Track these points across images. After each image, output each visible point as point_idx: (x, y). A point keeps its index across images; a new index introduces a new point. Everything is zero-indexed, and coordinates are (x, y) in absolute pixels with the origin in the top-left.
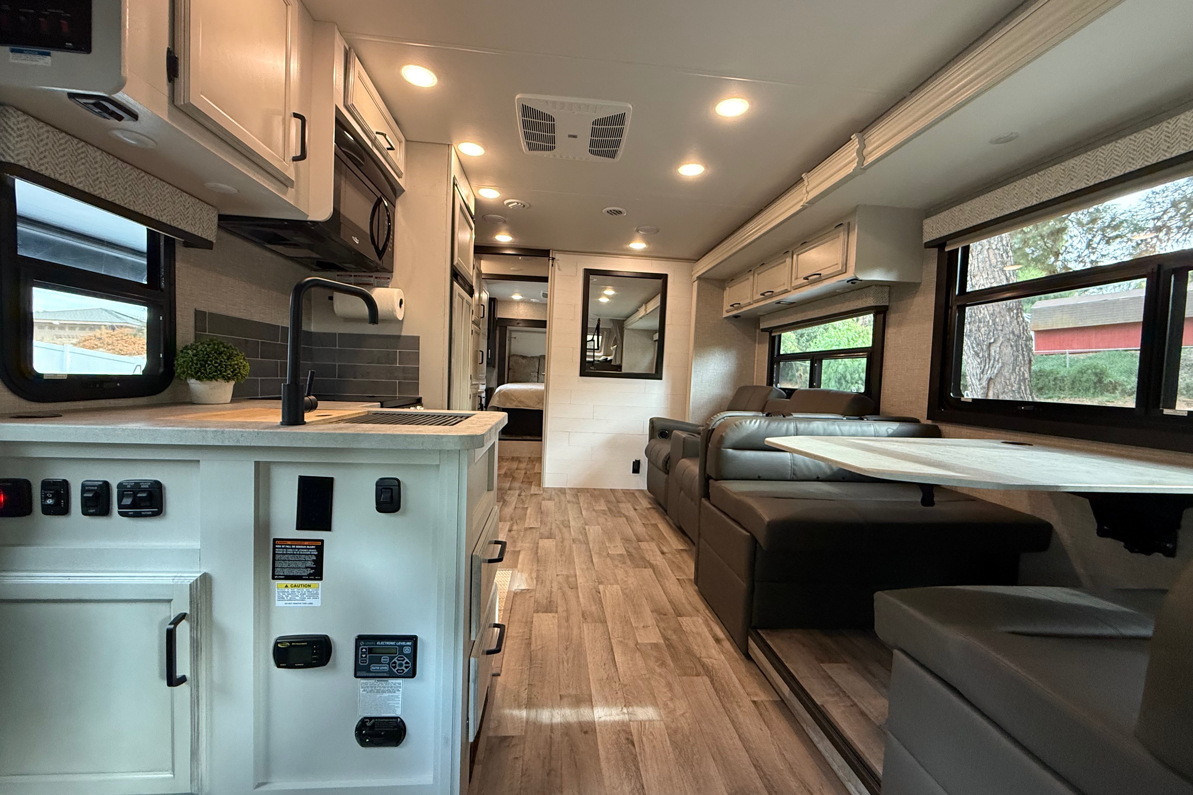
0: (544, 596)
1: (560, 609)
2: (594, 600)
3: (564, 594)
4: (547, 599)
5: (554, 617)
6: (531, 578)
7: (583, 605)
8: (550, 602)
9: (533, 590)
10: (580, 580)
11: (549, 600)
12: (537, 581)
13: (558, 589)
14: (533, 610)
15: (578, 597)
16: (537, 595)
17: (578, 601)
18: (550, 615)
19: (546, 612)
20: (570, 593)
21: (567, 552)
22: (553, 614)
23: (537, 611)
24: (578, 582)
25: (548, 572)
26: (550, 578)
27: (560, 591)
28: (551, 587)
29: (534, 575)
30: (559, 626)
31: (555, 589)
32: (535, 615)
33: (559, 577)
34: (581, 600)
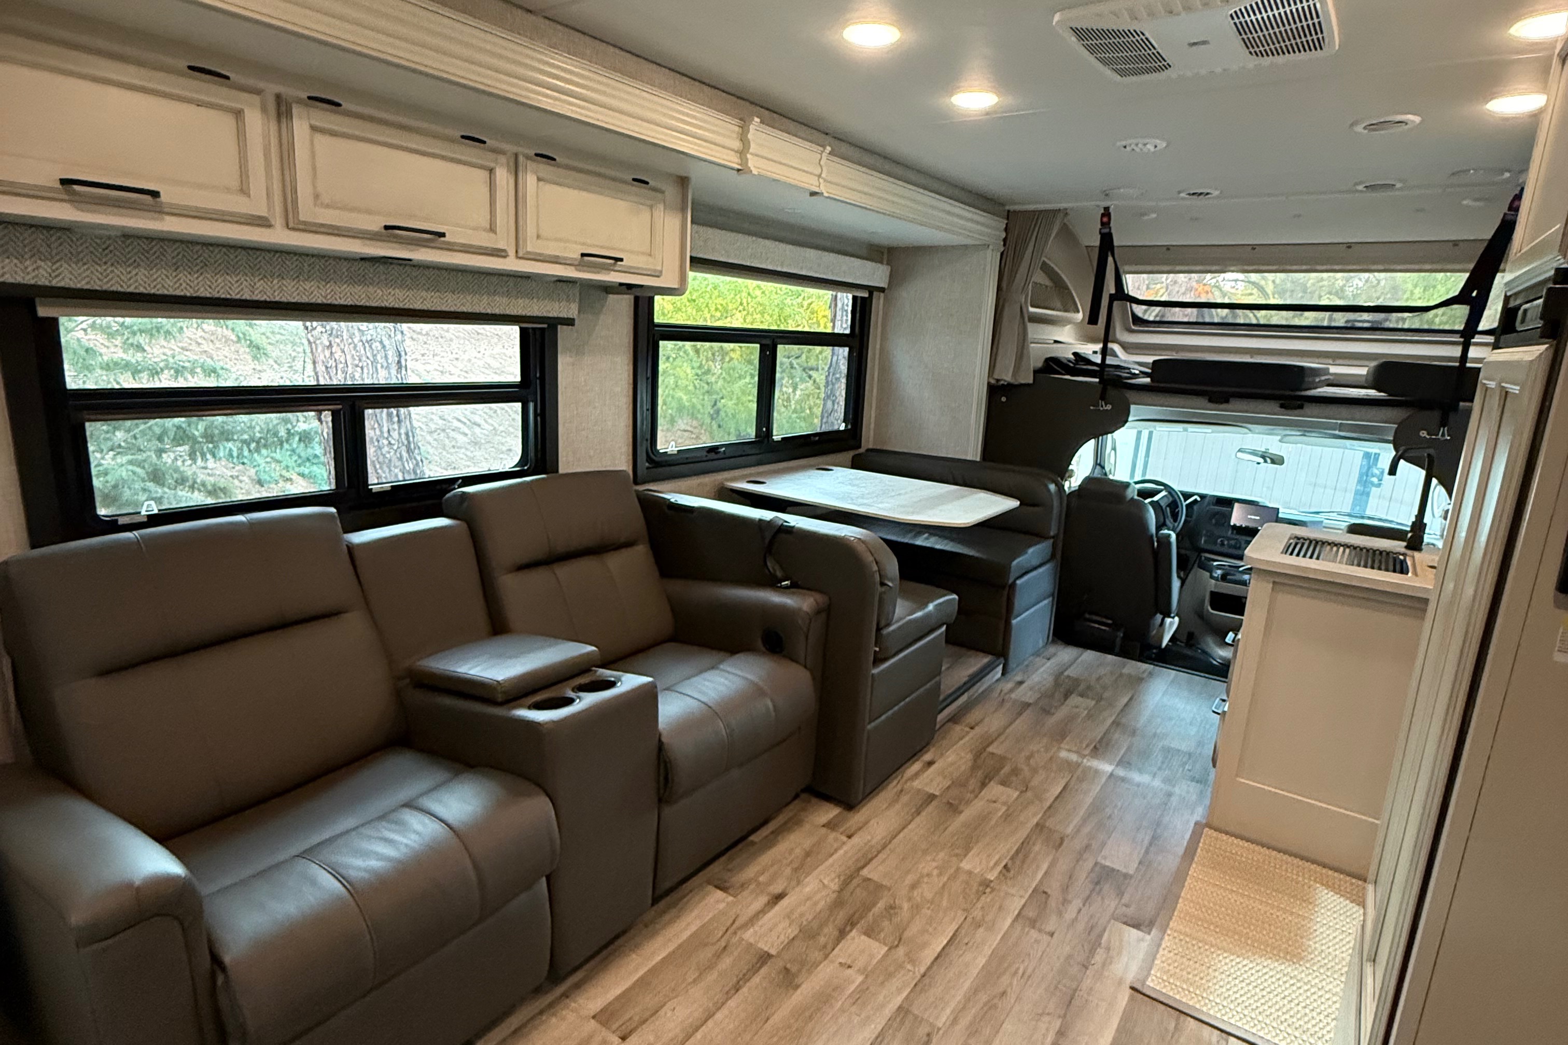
0: (1103, 899)
1: (1089, 864)
2: (1026, 857)
3: (1065, 889)
4: (1101, 890)
5: (1105, 858)
6: (1108, 949)
7: (1050, 858)
8: (1097, 883)
9: (1117, 919)
10: (1016, 905)
11: (1098, 888)
12: (1100, 936)
13: (1070, 902)
14: (1133, 881)
15: (1046, 873)
16: (1113, 904)
17: (1052, 865)
18: (1108, 863)
19: (1113, 870)
20: (1054, 888)
21: (983, 997)
22: (1103, 862)
23: (1126, 876)
24: (1023, 901)
25: (1067, 949)
26: (1069, 936)
27: (1069, 897)
28: (1080, 911)
29: (1099, 957)
30: (1103, 844)
31: (1077, 903)
32: (1131, 872)
33: (1050, 927)
34: (1045, 867)
